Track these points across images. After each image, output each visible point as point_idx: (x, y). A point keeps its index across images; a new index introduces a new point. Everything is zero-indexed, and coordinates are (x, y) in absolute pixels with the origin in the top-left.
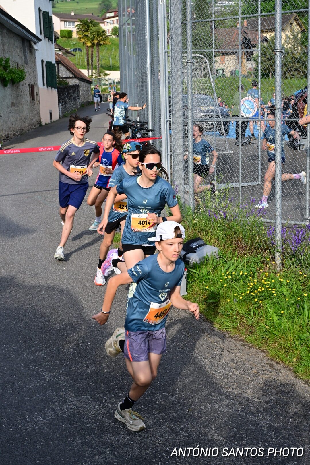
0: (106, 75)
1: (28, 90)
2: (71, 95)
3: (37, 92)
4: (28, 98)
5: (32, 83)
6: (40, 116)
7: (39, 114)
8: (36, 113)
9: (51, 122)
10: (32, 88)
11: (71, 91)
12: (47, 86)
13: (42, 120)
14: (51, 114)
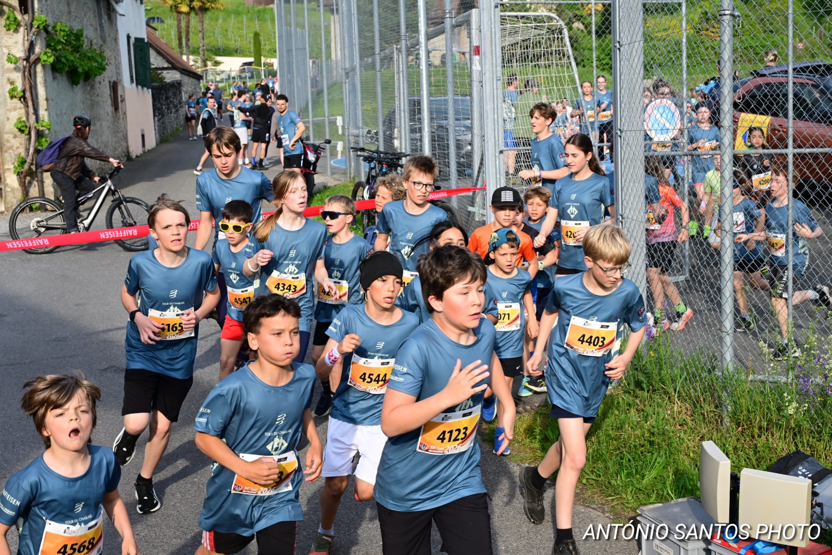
0: (217, 63)
1: (109, 93)
3: (121, 96)
4: (109, 108)
5: (114, 79)
6: (127, 142)
7: (126, 138)
8: (120, 135)
9: (144, 152)
10: (114, 87)
12: (137, 85)
13: (131, 150)
14: (143, 136)
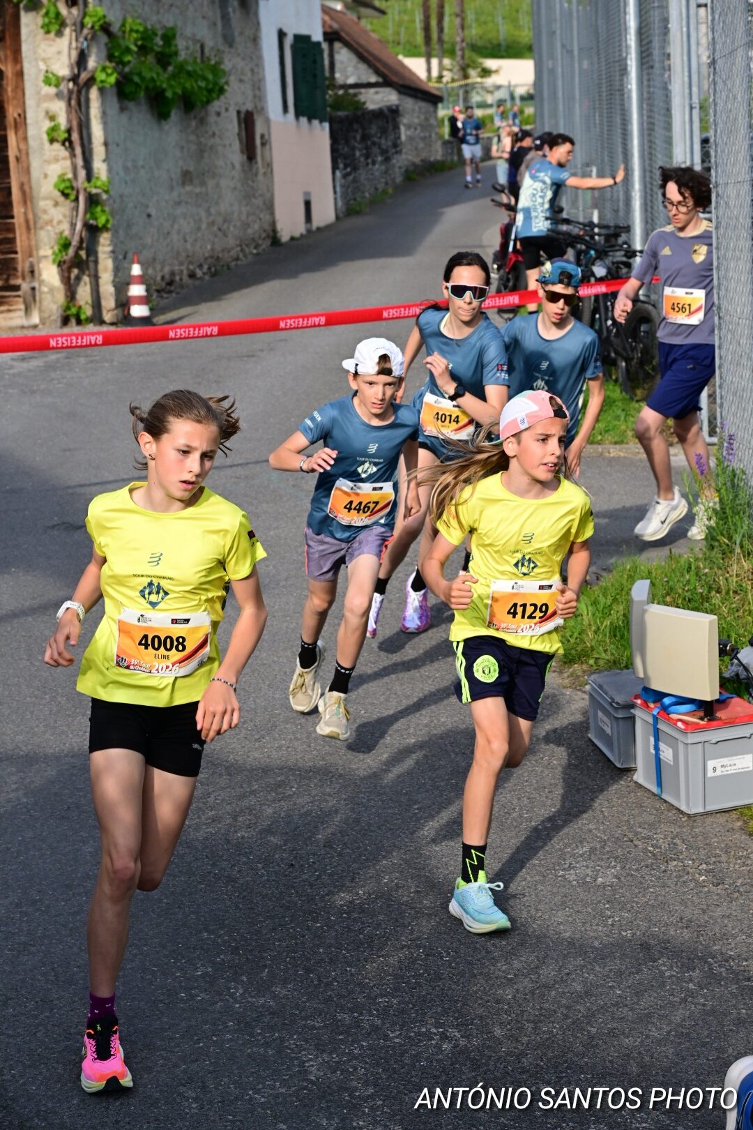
0: (486, 72)
1: (236, 130)
2: (374, 144)
3: (262, 136)
4: (234, 154)
5: (249, 107)
6: (272, 213)
7: (270, 207)
8: (258, 202)
9: (309, 231)
10: (247, 121)
11: (374, 129)
12: (298, 115)
13: (279, 226)
14: (308, 204)
